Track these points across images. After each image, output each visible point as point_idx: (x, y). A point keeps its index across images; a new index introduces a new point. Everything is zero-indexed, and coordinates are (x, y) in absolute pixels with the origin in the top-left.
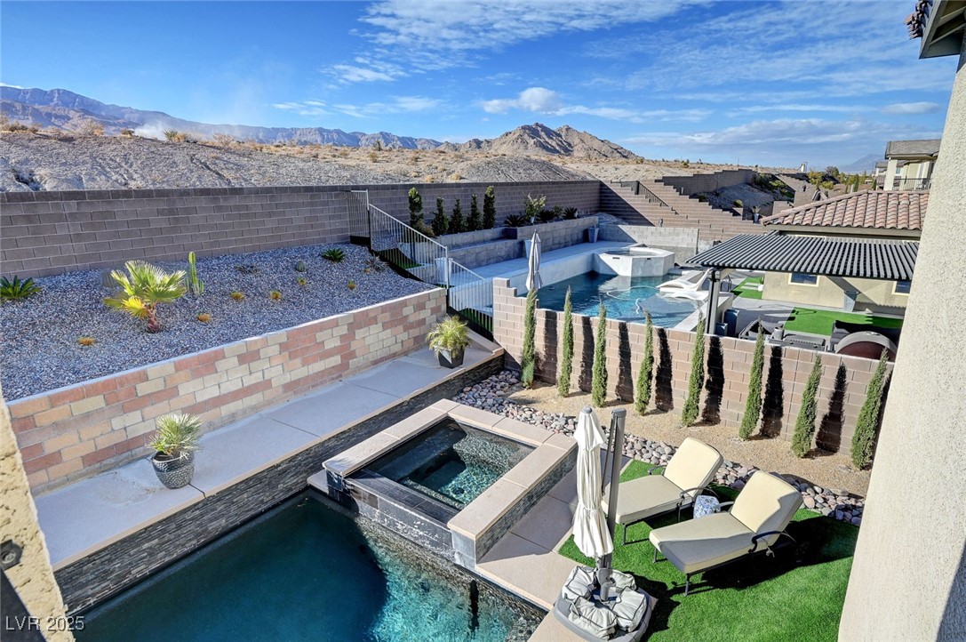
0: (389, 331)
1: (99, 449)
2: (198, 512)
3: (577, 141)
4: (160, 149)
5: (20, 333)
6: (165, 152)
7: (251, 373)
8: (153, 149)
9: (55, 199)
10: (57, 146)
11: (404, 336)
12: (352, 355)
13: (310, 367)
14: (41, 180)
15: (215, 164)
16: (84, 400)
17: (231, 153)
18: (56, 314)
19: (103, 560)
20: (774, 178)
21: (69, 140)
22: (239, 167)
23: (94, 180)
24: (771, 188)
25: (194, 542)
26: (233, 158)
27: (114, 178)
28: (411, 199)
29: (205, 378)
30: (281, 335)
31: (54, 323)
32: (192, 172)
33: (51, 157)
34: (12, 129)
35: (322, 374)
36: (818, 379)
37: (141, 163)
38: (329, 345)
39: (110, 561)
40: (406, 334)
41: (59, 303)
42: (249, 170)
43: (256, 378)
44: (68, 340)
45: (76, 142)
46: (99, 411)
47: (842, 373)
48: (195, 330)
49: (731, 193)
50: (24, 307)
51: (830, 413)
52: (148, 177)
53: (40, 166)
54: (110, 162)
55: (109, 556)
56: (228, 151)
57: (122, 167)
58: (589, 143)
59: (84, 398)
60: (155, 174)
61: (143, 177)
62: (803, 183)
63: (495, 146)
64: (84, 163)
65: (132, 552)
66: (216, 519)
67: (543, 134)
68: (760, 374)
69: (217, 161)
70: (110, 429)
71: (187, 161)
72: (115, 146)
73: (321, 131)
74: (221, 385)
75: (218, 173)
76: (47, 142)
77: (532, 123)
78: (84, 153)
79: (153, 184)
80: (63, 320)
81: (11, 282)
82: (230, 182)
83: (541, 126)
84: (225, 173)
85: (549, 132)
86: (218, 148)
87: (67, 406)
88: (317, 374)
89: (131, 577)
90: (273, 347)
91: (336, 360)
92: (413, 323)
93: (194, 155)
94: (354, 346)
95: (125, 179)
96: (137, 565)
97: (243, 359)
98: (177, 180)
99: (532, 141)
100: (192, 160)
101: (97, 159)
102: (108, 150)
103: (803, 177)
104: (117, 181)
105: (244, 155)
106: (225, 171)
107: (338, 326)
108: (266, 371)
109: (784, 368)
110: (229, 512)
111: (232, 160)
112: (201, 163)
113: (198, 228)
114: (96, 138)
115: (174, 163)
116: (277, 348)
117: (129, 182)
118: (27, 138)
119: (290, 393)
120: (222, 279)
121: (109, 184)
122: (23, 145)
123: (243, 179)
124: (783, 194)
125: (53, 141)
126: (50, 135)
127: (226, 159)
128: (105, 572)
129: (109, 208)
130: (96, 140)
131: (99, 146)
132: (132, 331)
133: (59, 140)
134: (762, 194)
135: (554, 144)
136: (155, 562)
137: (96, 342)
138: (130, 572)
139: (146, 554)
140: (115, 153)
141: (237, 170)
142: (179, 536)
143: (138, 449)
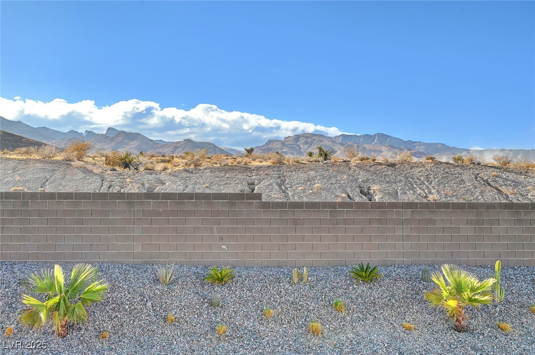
4: (452, 170)
5: (366, 308)
6: (456, 172)
8: (447, 170)
9: (398, 208)
10: (386, 170)
14: (374, 193)
15: (496, 181)
17: (509, 172)
18: (389, 298)
21: (393, 165)
22: (516, 184)
23: (405, 193)
26: (511, 176)
27: (418, 192)
31: (387, 305)
32: (476, 188)
33: (381, 177)
34: (362, 160)
37: (438, 181)
41: (391, 289)
42: (526, 186)
44: (395, 322)
45: (397, 167)
48: (496, 338)
50: (369, 288)
52: (442, 192)
53: (374, 183)
54: (417, 180)
56: (507, 170)
57: (424, 184)
60: (448, 190)
61: (438, 192)
64: (400, 181)
69: (497, 179)
71: (472, 179)
72: (421, 169)
75: (497, 189)
76: (380, 167)
78: (401, 174)
79: (446, 197)
80: (393, 304)
81: (365, 267)
82: (508, 197)
84: (504, 189)
86: (497, 168)
93: (478, 174)
95: (425, 193)
98: (463, 194)
100: (476, 178)
101: (409, 178)
102: (416, 171)
104: (420, 194)
105: (521, 173)
106: (504, 187)
111: (511, 177)
112: (484, 180)
113: (499, 238)
114: (409, 163)
115: (462, 180)
117: (429, 195)
118: (369, 165)
120: (520, 290)
121: (415, 197)
122: (366, 170)
123: (521, 194)
125: (384, 166)
126: (382, 162)
127: (504, 177)
130: (409, 165)
131: (411, 169)
132: (442, 326)
133: (387, 166)
137: (415, 329)
140: (421, 174)
141: (515, 186)
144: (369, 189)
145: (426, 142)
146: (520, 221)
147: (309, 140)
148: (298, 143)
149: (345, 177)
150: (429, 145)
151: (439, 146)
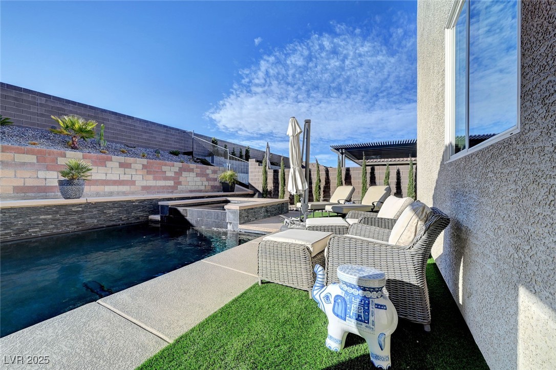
0: (199, 178)
1: (26, 185)
2: (80, 209)
7: (125, 174)
9: (33, 94)
11: (206, 183)
12: (180, 183)
13: (157, 182)
16: (24, 155)
18: (19, 134)
19: (11, 214)
25: (75, 227)
29: (99, 168)
30: (145, 161)
31: (17, 136)
35: (163, 187)
36: (389, 173)
38: (169, 174)
39: (16, 217)
40: (207, 182)
41: (23, 132)
43: (127, 177)
44: (22, 141)
46: (32, 164)
47: (398, 173)
51: (397, 192)
55: (16, 214)
59: (24, 153)
65: (32, 218)
66: (91, 218)
68: (365, 177)
70: (36, 176)
74: (107, 175)
80: (22, 136)
87: (12, 154)
88: (161, 186)
89: (28, 233)
90: (139, 165)
91: (171, 183)
92: (211, 178)
94: (181, 179)
96: (33, 227)
97: (122, 165)
107: (174, 166)
108: (133, 176)
109: (376, 176)
110: (100, 217)
116: (141, 166)
119: (145, 192)
128: (11, 223)
129: (63, 107)
136: (47, 230)
137: (39, 145)
138: (27, 230)
139: (42, 222)
142: (66, 219)
143: (51, 193)
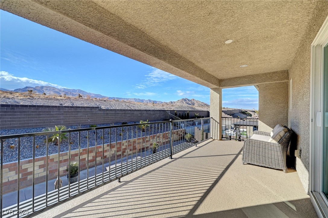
3: (196, 102)
6: (121, 103)
15: (129, 106)
20: (246, 112)
21: (105, 101)
24: (246, 114)
27: (114, 108)
28: (175, 113)
37: (117, 105)
49: (236, 114)
57: (114, 106)
58: (199, 103)
62: (254, 113)
63: (176, 103)
64: (108, 105)
67: (187, 100)
73: (135, 99)
77: (185, 98)
83: (187, 99)
84: (131, 108)
85: (189, 100)
88: (167, 141)
97: (158, 137)
99: (185, 102)
100: (125, 105)
101: (110, 104)
103: (254, 112)
105: (134, 104)
112: (127, 106)
115: (123, 105)
116: (162, 136)
122: (98, 102)
124: (249, 115)
127: (131, 105)
134: (244, 115)
135: (190, 103)
141: (133, 107)
144: (101, 107)
145: (95, 94)
146: (147, 113)
147: (48, 89)
148: (43, 89)
149: (93, 103)
150: (96, 95)
151: (99, 95)
